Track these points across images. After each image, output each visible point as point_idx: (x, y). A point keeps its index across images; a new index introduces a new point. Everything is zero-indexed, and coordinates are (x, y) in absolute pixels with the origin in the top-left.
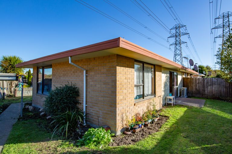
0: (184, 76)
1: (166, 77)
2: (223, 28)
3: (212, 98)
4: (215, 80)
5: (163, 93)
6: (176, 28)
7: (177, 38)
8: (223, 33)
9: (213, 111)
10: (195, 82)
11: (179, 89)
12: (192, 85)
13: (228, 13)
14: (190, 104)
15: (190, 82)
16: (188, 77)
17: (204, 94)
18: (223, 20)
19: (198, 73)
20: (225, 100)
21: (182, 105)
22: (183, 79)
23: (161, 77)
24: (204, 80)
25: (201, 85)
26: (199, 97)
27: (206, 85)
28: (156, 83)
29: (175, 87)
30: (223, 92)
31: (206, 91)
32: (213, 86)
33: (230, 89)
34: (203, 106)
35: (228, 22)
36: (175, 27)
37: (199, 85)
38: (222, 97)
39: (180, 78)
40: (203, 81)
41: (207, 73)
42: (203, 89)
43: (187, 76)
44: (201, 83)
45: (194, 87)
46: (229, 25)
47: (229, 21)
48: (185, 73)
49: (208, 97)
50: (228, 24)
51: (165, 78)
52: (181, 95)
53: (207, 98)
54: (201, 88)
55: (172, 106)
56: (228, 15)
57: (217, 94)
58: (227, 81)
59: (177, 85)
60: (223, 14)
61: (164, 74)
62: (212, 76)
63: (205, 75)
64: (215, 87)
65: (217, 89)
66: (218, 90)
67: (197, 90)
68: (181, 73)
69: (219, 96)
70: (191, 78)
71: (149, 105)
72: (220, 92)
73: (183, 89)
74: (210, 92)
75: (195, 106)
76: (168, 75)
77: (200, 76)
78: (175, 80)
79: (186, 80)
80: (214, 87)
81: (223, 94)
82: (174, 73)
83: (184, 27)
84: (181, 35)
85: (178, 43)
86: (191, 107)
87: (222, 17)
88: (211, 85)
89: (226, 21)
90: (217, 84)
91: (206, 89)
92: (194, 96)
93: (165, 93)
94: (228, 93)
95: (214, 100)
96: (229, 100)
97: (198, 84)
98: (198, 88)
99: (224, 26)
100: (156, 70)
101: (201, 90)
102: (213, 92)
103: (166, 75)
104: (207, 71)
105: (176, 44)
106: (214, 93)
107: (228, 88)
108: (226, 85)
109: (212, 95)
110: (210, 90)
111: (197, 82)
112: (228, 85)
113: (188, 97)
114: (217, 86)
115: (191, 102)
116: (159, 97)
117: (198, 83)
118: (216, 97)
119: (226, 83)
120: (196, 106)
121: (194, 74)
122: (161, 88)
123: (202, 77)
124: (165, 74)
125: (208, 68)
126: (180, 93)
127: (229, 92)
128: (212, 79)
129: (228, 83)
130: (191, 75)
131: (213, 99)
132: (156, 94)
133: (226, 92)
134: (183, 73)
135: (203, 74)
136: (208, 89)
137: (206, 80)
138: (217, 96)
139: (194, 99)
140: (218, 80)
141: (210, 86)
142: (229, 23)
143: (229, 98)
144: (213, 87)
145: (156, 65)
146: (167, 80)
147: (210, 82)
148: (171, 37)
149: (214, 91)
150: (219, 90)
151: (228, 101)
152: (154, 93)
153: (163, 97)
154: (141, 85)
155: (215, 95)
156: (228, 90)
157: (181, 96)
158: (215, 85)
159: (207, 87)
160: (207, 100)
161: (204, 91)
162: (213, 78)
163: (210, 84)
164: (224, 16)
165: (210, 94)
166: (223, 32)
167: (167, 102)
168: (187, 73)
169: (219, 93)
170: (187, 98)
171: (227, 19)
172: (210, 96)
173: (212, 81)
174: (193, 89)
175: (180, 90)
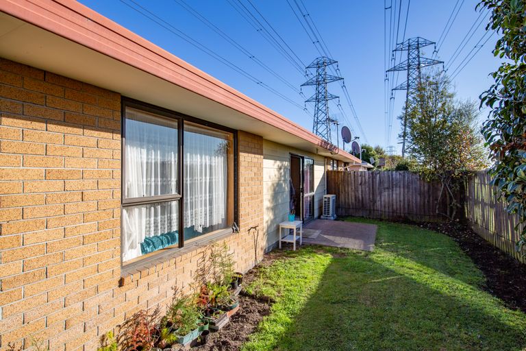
0: (330, 168)
1: (280, 169)
2: (408, 69)
3: (391, 218)
4: (398, 176)
5: (268, 217)
6: (318, 66)
7: (320, 87)
8: (408, 80)
9: (400, 264)
10: (353, 182)
11: (316, 200)
12: (346, 189)
13: (418, 41)
14: (341, 242)
15: (343, 181)
16: (340, 168)
17: (374, 210)
18: (409, 54)
19: (360, 161)
20: (419, 224)
21: (321, 246)
22: (328, 175)
23: (260, 168)
24: (373, 175)
25: (367, 189)
26: (363, 217)
27: (377, 190)
28: (242, 189)
29: (305, 195)
30: (414, 205)
31: (378, 203)
32: (392, 190)
33: (429, 197)
34: (372, 248)
35: (417, 59)
36: (315, 62)
37: (364, 189)
38: (412, 217)
39: (319, 172)
40: (371, 180)
41: (378, 161)
42: (371, 197)
43: (338, 167)
44: (367, 184)
45: (352, 194)
46: (419, 64)
47: (419, 57)
48: (333, 160)
49: (383, 217)
50: (417, 63)
51: (277, 173)
52: (322, 214)
53: (381, 220)
54: (367, 196)
55: (295, 249)
56: (418, 44)
57: (402, 210)
58: (424, 178)
59: (312, 189)
60: (407, 42)
61: (272, 161)
62: (387, 167)
63: (373, 164)
64: (398, 192)
65: (402, 199)
66: (404, 200)
67: (359, 200)
68: (323, 160)
69: (407, 215)
70: (344, 173)
71: (208, 263)
72: (409, 205)
73: (326, 200)
74: (387, 206)
75: (354, 245)
76: (287, 164)
77: (365, 167)
78: (308, 177)
79: (333, 177)
80: (396, 194)
81: (415, 209)
82: (303, 158)
83: (335, 65)
84: (327, 81)
85: (321, 99)
86: (343, 251)
87: (407, 48)
88: (388, 188)
89: (414, 56)
90: (402, 186)
91: (378, 198)
92: (351, 216)
93: (275, 215)
94: (426, 207)
95: (396, 225)
96: (428, 223)
97: (360, 187)
98: (360, 196)
99: (409, 66)
100: (240, 148)
101: (368, 201)
102: (393, 205)
103: (278, 163)
104: (377, 156)
105: (317, 100)
106: (395, 207)
107: (427, 195)
108: (422, 188)
109: (391, 211)
110: (387, 201)
111: (358, 180)
112: (426, 188)
113: (339, 217)
114: (402, 190)
115: (343, 233)
116: (253, 230)
117: (361, 184)
118: (400, 217)
119: (422, 182)
120: (356, 247)
121: (352, 163)
122: (262, 201)
123: (369, 169)
124: (276, 160)
125: (379, 151)
126: (320, 208)
127: (429, 205)
128: (392, 175)
129: (426, 184)
130: (346, 164)
131: (394, 222)
132: (241, 224)
133: (422, 204)
134: (327, 160)
135: (370, 163)
136: (383, 199)
137: (378, 175)
138: (402, 215)
139: (351, 223)
140: (404, 176)
141: (387, 190)
142: (419, 61)
143: (426, 219)
144: (394, 192)
145: (241, 131)
146: (283, 179)
147: (386, 180)
148: (307, 84)
149: (395, 201)
150: (406, 199)
151: (425, 227)
152: (233, 219)
153: (269, 227)
154: (172, 199)
155: (398, 211)
156: (426, 201)
157: (322, 217)
158: (398, 189)
159: (380, 194)
160: (381, 224)
161: (374, 202)
162: (394, 172)
163: (386, 185)
164: (409, 46)
165: (387, 209)
166: (408, 78)
167: (281, 240)
168: (338, 161)
169: (406, 206)
170: (335, 220)
171: (416, 53)
172: (387, 213)
173: (392, 179)
174: (348, 199)
175: (320, 201)
